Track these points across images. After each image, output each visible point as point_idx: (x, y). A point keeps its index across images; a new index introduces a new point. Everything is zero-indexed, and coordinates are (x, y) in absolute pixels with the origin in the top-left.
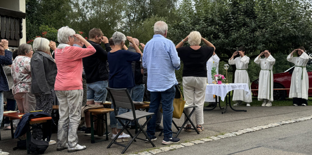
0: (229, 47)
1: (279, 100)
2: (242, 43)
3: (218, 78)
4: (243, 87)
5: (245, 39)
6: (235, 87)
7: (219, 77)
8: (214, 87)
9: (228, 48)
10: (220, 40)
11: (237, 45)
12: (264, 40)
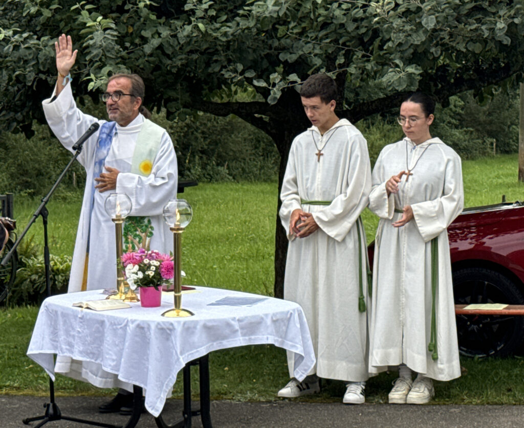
0: (240, 67)
1: (495, 356)
2: (307, 49)
3: (141, 275)
4: (271, 329)
5: (325, 25)
6: (227, 331)
7: (149, 266)
8: (115, 330)
9: (235, 71)
10: (188, 28)
11: (282, 57)
12: (418, 39)
